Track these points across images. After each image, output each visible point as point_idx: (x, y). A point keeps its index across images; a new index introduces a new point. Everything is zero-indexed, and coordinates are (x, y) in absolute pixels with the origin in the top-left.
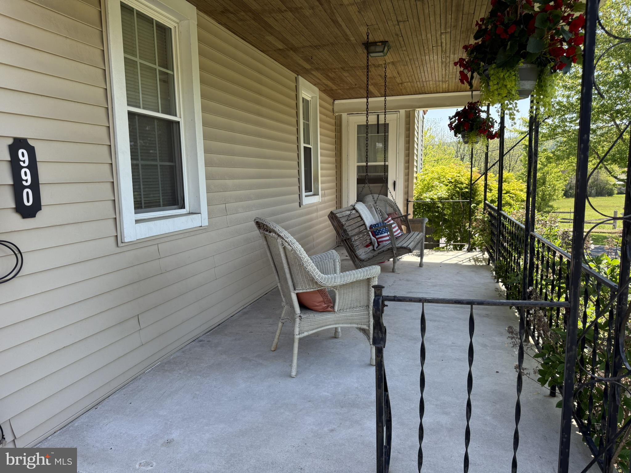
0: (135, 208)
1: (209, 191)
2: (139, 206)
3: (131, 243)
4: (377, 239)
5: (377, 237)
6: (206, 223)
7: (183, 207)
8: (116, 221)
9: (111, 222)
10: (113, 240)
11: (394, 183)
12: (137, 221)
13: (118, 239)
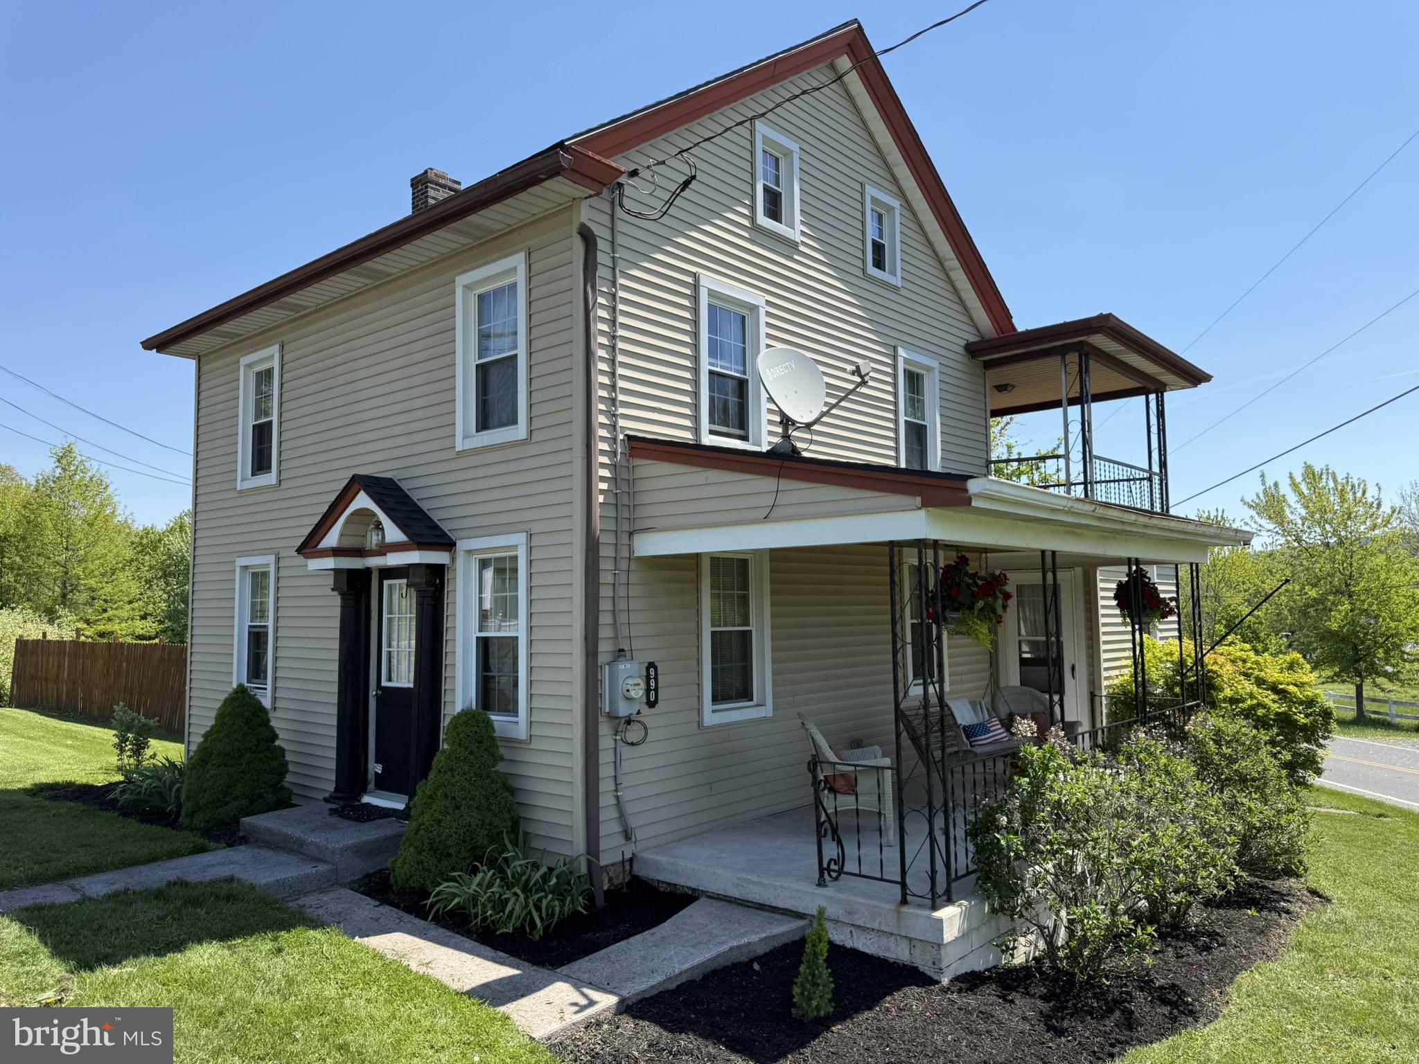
0: (713, 701)
1: (774, 685)
2: (716, 699)
3: (709, 727)
4: (971, 742)
5: (971, 740)
6: (770, 714)
7: (751, 700)
8: (700, 711)
9: (696, 711)
10: (696, 724)
11: (1073, 668)
12: (714, 711)
13: (700, 723)
